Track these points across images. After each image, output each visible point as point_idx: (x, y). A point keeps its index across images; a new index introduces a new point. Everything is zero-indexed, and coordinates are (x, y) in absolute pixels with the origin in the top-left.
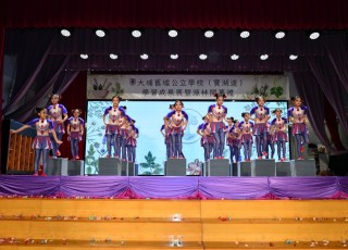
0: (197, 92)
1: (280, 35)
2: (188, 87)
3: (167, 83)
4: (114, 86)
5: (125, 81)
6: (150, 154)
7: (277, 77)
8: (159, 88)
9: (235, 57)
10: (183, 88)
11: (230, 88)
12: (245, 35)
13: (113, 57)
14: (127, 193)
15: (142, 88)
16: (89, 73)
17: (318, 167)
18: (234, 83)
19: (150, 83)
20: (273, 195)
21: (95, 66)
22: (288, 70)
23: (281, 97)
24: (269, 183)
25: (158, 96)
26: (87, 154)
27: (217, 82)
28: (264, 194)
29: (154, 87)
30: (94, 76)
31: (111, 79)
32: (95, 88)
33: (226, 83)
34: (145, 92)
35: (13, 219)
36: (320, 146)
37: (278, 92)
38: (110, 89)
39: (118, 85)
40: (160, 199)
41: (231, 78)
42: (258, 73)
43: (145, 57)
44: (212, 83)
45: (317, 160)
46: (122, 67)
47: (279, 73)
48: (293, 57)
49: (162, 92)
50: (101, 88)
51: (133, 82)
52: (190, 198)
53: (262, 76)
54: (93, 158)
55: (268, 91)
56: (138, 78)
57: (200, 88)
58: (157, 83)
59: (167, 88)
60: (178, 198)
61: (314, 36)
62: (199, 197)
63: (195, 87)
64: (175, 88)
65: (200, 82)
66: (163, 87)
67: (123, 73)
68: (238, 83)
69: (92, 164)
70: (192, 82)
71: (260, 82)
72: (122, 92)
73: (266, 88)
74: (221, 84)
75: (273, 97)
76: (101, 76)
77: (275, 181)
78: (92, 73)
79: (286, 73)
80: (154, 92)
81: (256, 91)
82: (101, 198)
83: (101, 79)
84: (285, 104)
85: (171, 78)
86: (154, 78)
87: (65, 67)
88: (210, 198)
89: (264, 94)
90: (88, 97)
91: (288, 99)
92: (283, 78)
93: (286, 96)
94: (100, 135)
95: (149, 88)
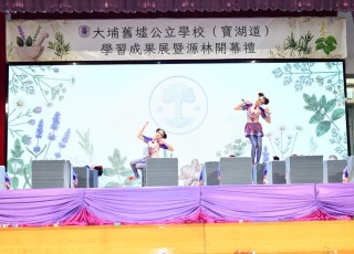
0: (194, 48)
2: (179, 39)
3: (142, 33)
4: (52, 39)
5: (70, 30)
6: (117, 154)
7: (326, 20)
8: (129, 42)
10: (170, 42)
11: (250, 39)
14: (82, 217)
15: (100, 41)
16: (8, 17)
18: (256, 32)
19: (114, 33)
20: (324, 212)
21: (20, 5)
23: (333, 54)
24: (317, 193)
25: (128, 56)
26: (10, 156)
27: (227, 30)
28: (308, 211)
29: (121, 40)
30: (19, 23)
32: (20, 43)
33: (242, 31)
34: (107, 48)
37: (328, 45)
38: (45, 44)
39: (60, 38)
40: (137, 224)
41: (249, 23)
42: (296, 15)
44: (219, 32)
47: (333, 14)
49: (135, 48)
50: (29, 44)
51: (85, 31)
52: (186, 222)
53: (302, 19)
54: (21, 162)
55: (312, 44)
56: (93, 24)
57: (200, 41)
58: (127, 33)
59: (143, 42)
60: (167, 222)
62: (201, 220)
63: (190, 39)
64: (156, 42)
65: (198, 31)
66: (135, 39)
67: (67, 16)
68: (262, 32)
69: (19, 172)
70: (184, 31)
71: (299, 29)
72: (67, 48)
73: (308, 38)
74: (233, 32)
75: (321, 54)
76: (30, 22)
77: (326, 191)
78: (15, 17)
79: (340, 13)
80: (121, 48)
81: (293, 45)
82: (38, 225)
83: (30, 28)
84: (340, 65)
85: (149, 23)
86: (121, 24)
88: (220, 220)
89: (305, 49)
90: (9, 59)
91: (345, 56)
92: (336, 22)
93: (342, 51)
94: (32, 122)
95: (114, 42)
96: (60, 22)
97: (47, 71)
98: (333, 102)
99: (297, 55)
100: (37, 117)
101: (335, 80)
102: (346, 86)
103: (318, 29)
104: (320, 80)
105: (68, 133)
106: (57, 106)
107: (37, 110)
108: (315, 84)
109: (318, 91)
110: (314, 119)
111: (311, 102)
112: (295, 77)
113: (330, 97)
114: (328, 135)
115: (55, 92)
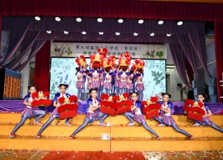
0: (115, 54)
1: (161, 22)
2: (109, 51)
4: (67, 49)
5: (73, 46)
7: (160, 46)
8: (93, 51)
9: (135, 34)
11: (134, 51)
12: (141, 22)
13: (66, 33)
15: (83, 50)
16: (52, 41)
17: (182, 97)
18: (136, 49)
19: (87, 48)
21: (55, 37)
22: (166, 42)
23: (162, 57)
26: (51, 88)
27: (126, 48)
29: (90, 50)
31: (65, 45)
32: (56, 50)
33: (131, 48)
34: (85, 53)
35: (6, 124)
36: (184, 85)
37: (161, 54)
38: (64, 51)
39: (69, 49)
41: (134, 46)
42: (149, 43)
43: (84, 33)
44: (123, 49)
45: (182, 93)
46: (71, 38)
47: (162, 44)
48: (168, 35)
50: (59, 51)
51: (78, 47)
53: (152, 45)
54: (55, 91)
55: (155, 54)
56: (80, 45)
58: (92, 48)
61: (180, 23)
63: (114, 51)
65: (116, 48)
66: (95, 50)
67: (71, 42)
68: (138, 49)
70: (111, 48)
71: (151, 48)
72: (71, 53)
73: (154, 52)
74: (128, 49)
75: (158, 57)
76: (59, 43)
78: (54, 42)
79: (165, 44)
80: (90, 53)
81: (148, 54)
83: (59, 45)
84: (164, 61)
85: (100, 45)
86: (90, 45)
87: (38, 38)
89: (152, 56)
90: (52, 56)
91: (166, 58)
92: (163, 47)
93: (165, 56)
94: (59, 77)
95: (87, 51)
96: (69, 44)
97: (65, 60)
98: (161, 74)
99: (149, 57)
100: (60, 76)
101: (162, 66)
102: (166, 68)
103: (157, 48)
104: (157, 66)
105: (71, 81)
106: (68, 72)
107: (61, 73)
108: (156, 67)
109: (156, 70)
110: (154, 79)
111: (154, 74)
112: (149, 65)
113: (160, 72)
114: (159, 85)
115: (67, 67)
